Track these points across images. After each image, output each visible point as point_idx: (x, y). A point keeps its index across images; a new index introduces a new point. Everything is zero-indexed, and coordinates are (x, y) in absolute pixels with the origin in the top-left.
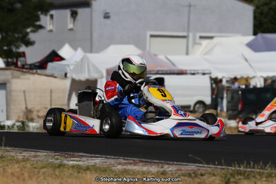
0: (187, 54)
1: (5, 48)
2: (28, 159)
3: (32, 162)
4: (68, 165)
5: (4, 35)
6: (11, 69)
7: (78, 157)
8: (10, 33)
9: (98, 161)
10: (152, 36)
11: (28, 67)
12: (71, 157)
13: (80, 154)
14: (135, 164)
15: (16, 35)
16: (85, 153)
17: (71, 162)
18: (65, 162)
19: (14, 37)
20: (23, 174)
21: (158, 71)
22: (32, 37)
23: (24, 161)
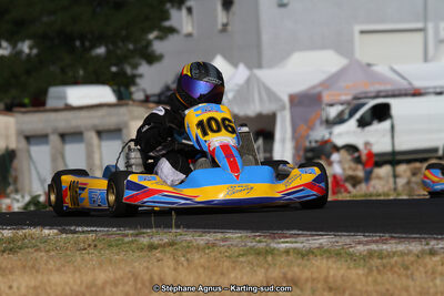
0: (426, 59)
1: (114, 69)
5: (111, 47)
6: (127, 105)
8: (120, 44)
10: (362, 32)
11: (155, 99)
15: (131, 47)
19: (128, 50)
21: (379, 92)
22: (158, 47)
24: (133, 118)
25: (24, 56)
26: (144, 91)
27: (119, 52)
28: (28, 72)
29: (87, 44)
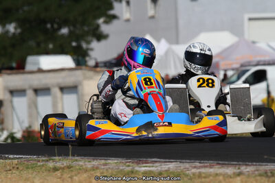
2: (97, 168)
3: (101, 171)
4: (139, 172)
5: (72, 28)
6: (81, 69)
7: (150, 163)
8: (78, 26)
9: (172, 166)
10: (250, 19)
12: (143, 163)
13: (153, 160)
14: (211, 167)
15: (86, 28)
16: (159, 158)
17: (143, 169)
18: (137, 168)
19: (84, 31)
22: (105, 28)
23: (94, 170)
24: (86, 78)
25: (10, 34)
26: (96, 59)
27: (77, 32)
28: (13, 46)
29: (56, 26)
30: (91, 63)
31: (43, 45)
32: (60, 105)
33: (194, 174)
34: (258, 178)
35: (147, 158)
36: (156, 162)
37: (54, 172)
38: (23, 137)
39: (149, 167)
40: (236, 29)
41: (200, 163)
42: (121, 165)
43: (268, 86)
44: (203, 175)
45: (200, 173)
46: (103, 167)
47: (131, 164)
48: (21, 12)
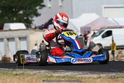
3: (37, 76)
5: (24, 11)
6: (28, 29)
7: (60, 72)
8: (27, 10)
9: (69, 73)
12: (56, 72)
13: (61, 71)
14: (87, 74)
15: (31, 11)
16: (63, 70)
17: (56, 75)
18: (53, 75)
20: (33, 81)
22: (39, 11)
23: (34, 75)
24: (31, 34)
26: (35, 25)
27: (27, 12)
29: (17, 10)
30: (33, 27)
31: (11, 18)
32: (19, 46)
33: (79, 77)
34: (108, 79)
35: (58, 70)
36: (62, 72)
37: (16, 76)
38: (2, 60)
39: (59, 74)
40: (98, 12)
41: (82, 72)
42: (46, 73)
43: (113, 38)
44: (83, 78)
45: (82, 77)
46: (38, 74)
47: (51, 73)
48: (1, 3)
